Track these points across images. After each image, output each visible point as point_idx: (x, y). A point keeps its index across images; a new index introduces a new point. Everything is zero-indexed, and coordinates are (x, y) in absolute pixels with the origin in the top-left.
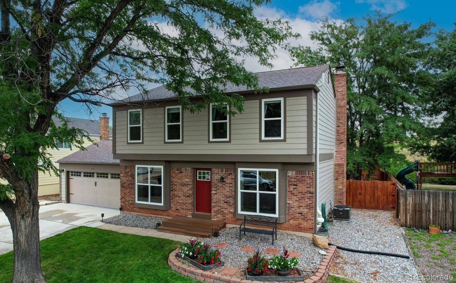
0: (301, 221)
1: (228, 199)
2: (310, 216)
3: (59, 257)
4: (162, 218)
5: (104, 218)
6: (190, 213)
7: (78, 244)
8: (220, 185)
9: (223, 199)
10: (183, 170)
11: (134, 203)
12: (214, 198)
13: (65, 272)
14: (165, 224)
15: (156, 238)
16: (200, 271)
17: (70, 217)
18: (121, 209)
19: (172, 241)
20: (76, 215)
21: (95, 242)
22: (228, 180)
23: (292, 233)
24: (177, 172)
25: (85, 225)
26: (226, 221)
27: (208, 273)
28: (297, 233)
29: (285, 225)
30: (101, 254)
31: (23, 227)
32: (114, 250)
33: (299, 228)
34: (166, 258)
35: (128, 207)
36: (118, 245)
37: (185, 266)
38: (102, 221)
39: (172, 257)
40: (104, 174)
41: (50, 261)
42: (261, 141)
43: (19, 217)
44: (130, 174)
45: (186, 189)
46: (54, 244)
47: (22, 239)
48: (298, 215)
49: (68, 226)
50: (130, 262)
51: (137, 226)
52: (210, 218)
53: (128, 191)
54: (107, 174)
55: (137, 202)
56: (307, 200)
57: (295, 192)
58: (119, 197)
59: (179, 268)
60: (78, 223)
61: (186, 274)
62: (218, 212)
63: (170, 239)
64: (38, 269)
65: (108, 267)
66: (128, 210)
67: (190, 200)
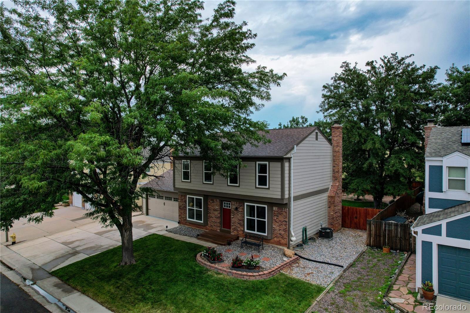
0: (281, 239)
1: (240, 222)
2: (285, 237)
3: (142, 251)
4: (202, 231)
5: (168, 228)
6: (219, 228)
7: (151, 245)
8: (236, 212)
9: (238, 221)
10: (215, 200)
11: (186, 220)
12: (233, 220)
13: (145, 259)
14: (202, 235)
15: (194, 244)
16: (209, 264)
17: (148, 226)
18: (179, 223)
19: (203, 246)
20: (152, 226)
21: (161, 244)
22: (240, 210)
23: (276, 246)
24: (211, 202)
25: (156, 233)
26: (240, 236)
27: (213, 265)
28: (278, 246)
29: (272, 241)
30: (163, 251)
31: (126, 236)
32: (170, 249)
33: (279, 243)
34: (196, 256)
35: (183, 222)
36: (172, 247)
37: (203, 261)
38: (167, 231)
39: (198, 256)
40: (169, 198)
41: (137, 253)
42: (256, 188)
43: (124, 231)
44: (184, 200)
45: (216, 213)
46: (139, 244)
47: (126, 241)
48: (279, 235)
49: (146, 233)
50: (177, 257)
51: (186, 235)
52: (230, 232)
53: (183, 211)
54: (171, 198)
55: (188, 219)
56: (284, 226)
57: (277, 220)
58: (178, 215)
59: (200, 261)
60: (152, 231)
61: (202, 265)
62: (234, 229)
63: (202, 245)
64: (133, 256)
65: (165, 258)
66: (183, 224)
67: (219, 221)
